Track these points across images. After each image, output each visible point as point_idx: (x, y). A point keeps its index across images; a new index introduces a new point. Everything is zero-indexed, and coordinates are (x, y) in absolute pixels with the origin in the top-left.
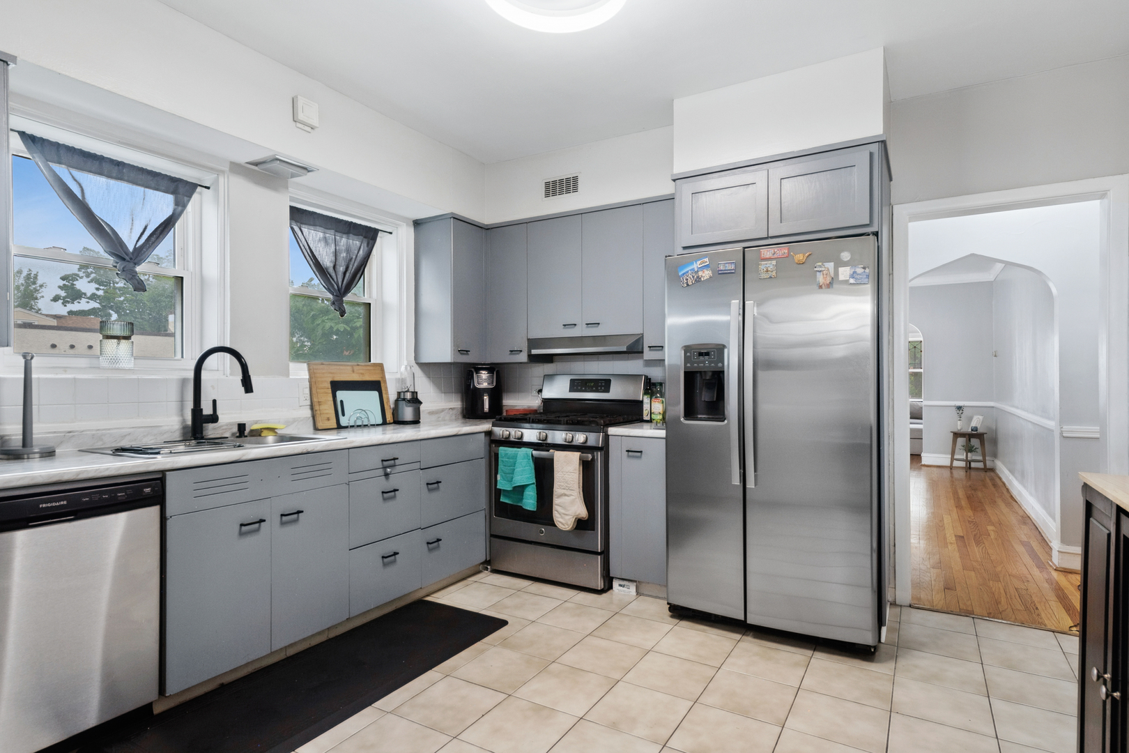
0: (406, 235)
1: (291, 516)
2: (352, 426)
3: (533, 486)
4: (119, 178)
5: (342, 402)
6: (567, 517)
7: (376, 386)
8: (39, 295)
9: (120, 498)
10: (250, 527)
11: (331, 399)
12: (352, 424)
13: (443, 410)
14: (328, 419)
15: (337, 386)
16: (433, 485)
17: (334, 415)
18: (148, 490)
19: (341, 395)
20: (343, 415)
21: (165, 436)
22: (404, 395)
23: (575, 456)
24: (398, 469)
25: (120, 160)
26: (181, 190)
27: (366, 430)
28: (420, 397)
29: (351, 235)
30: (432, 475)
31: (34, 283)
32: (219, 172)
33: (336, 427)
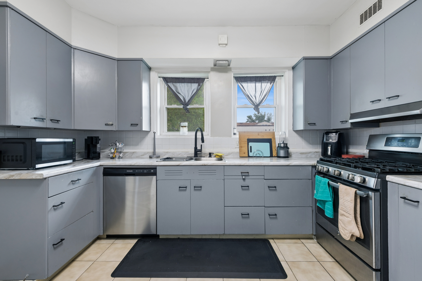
0: (289, 74)
1: (198, 188)
2: (255, 157)
3: (330, 202)
4: (184, 82)
5: (251, 147)
6: (346, 231)
7: (269, 141)
8: (272, 118)
9: (145, 172)
10: (183, 188)
11: (247, 145)
12: (255, 155)
13: (310, 153)
14: (244, 153)
15: (249, 141)
16: (273, 188)
17: (247, 152)
18: (152, 171)
19: (250, 144)
20: (251, 152)
21: (190, 155)
22: (280, 145)
23: (352, 191)
24: (250, 177)
25: (184, 77)
26: (200, 81)
27: (262, 159)
28: (288, 146)
29: (262, 81)
30: (272, 183)
31: (271, 115)
32: (209, 72)
33: (247, 156)
